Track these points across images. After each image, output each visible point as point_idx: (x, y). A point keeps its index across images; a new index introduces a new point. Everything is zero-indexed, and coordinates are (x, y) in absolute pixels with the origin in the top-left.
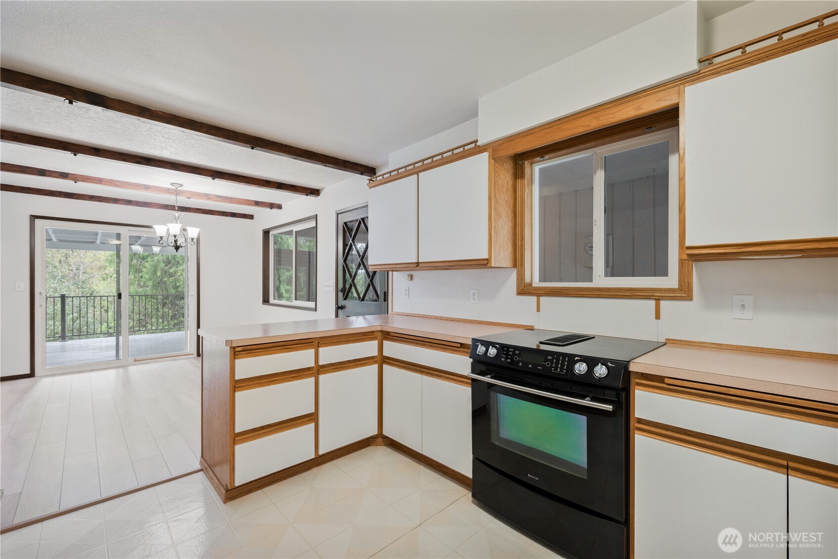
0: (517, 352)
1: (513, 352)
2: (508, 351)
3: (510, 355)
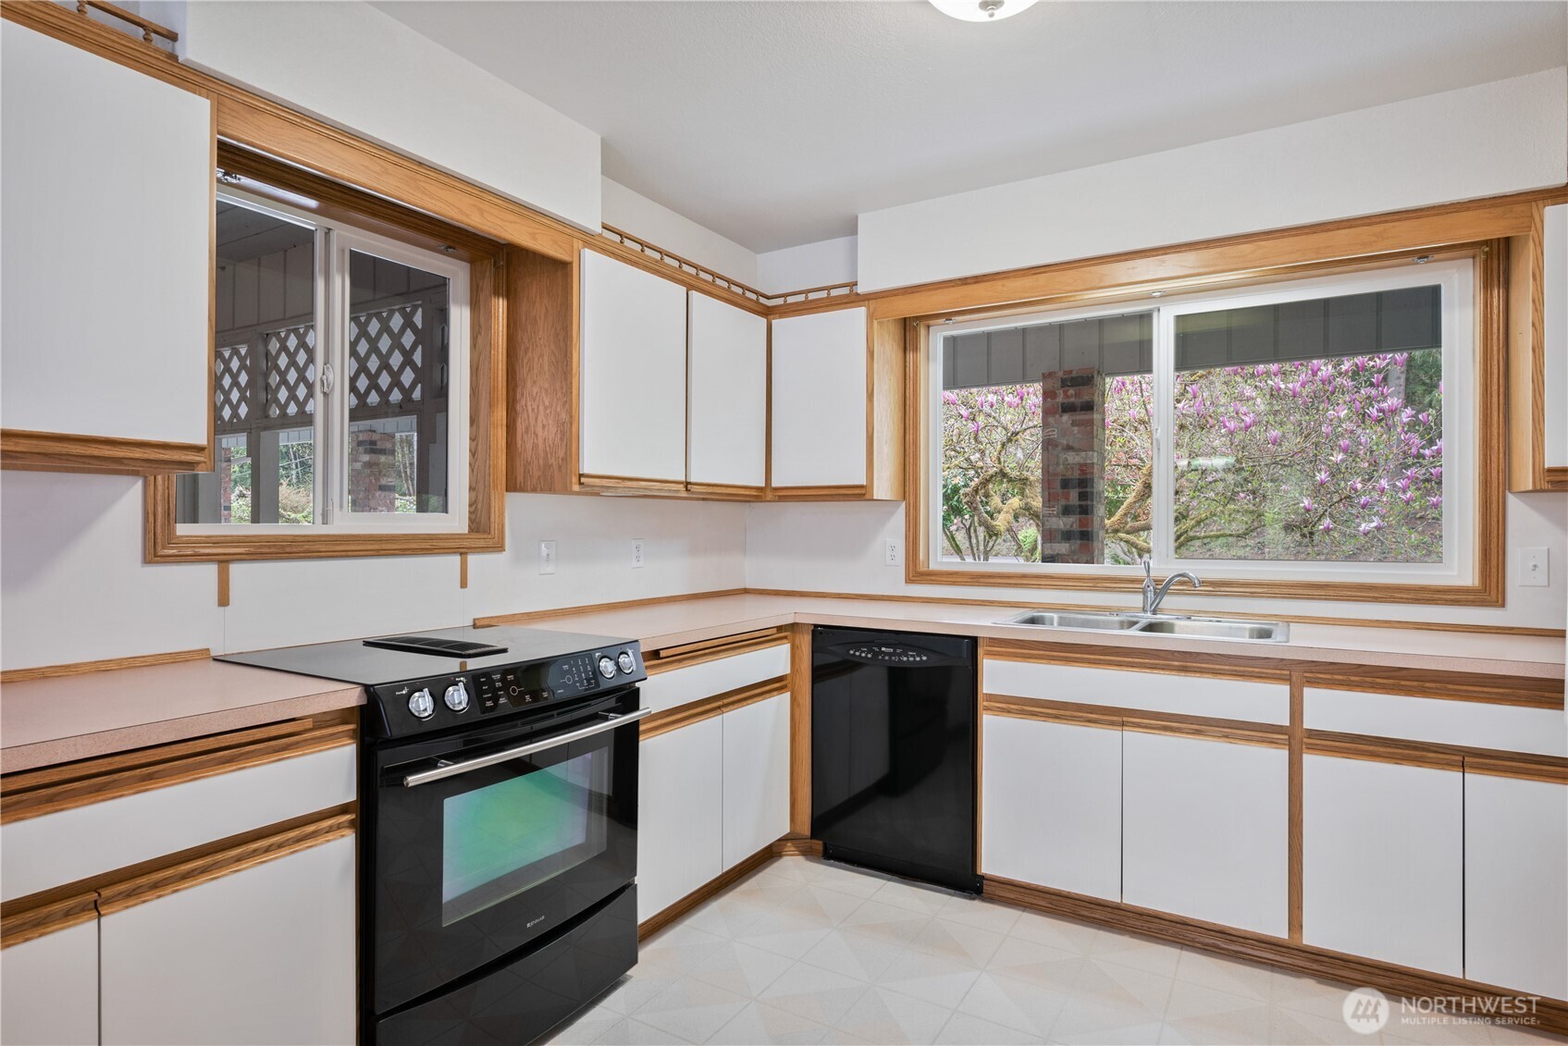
0: (510, 677)
1: (503, 680)
2: (491, 682)
3: (500, 689)
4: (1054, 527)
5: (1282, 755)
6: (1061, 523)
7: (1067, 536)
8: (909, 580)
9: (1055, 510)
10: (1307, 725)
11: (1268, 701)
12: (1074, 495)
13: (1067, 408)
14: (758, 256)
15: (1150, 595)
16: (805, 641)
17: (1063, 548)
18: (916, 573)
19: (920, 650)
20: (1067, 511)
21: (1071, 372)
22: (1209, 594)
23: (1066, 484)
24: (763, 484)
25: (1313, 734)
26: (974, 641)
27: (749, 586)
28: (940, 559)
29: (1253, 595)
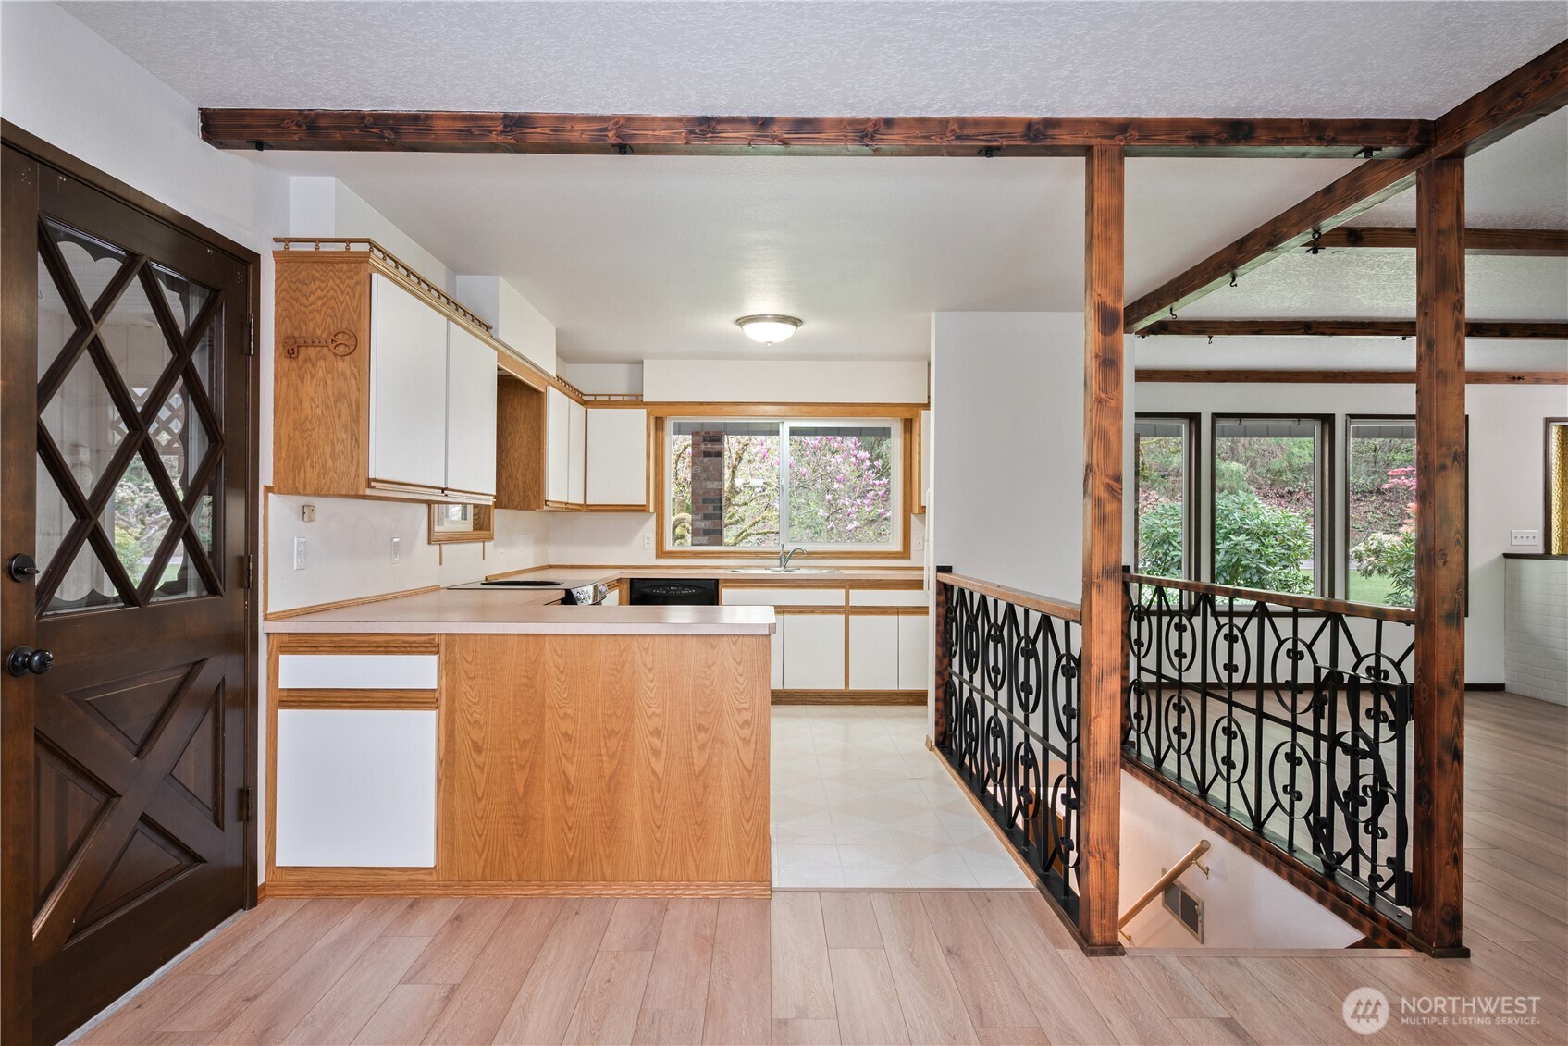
4: (699, 527)
5: (842, 617)
6: (702, 525)
7: (706, 532)
8: (658, 556)
9: (700, 516)
10: (851, 604)
11: (835, 597)
12: (710, 509)
13: (707, 454)
14: (568, 365)
15: (783, 559)
16: (626, 587)
17: (704, 539)
18: (661, 553)
19: (691, 587)
20: (706, 517)
21: (709, 433)
22: (806, 558)
23: (705, 501)
24: (582, 502)
25: (853, 607)
26: (717, 580)
27: (552, 564)
28: (669, 547)
29: (824, 558)
